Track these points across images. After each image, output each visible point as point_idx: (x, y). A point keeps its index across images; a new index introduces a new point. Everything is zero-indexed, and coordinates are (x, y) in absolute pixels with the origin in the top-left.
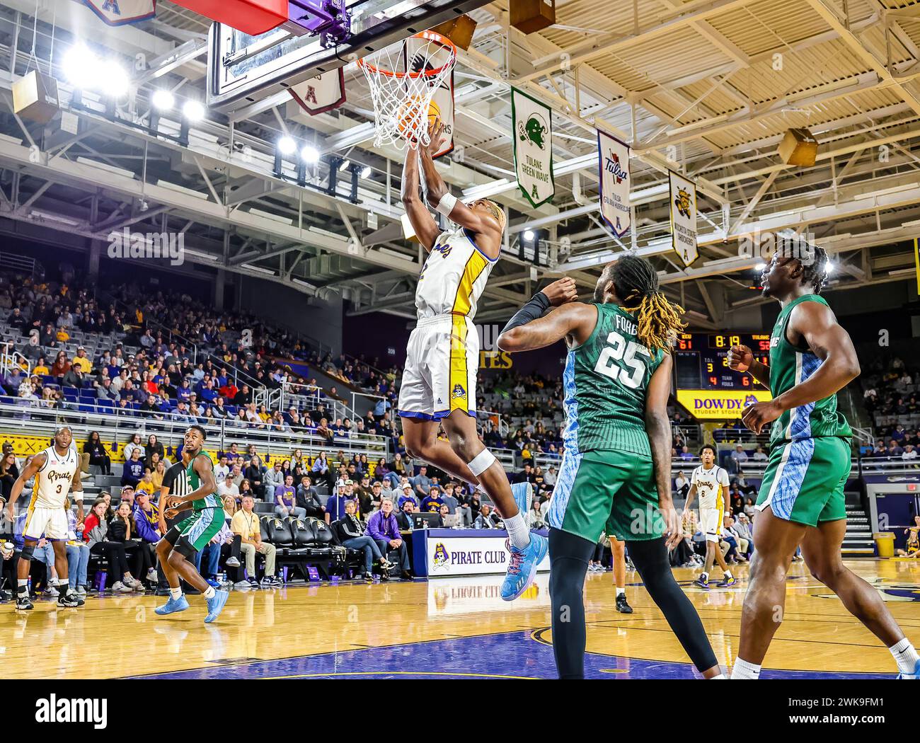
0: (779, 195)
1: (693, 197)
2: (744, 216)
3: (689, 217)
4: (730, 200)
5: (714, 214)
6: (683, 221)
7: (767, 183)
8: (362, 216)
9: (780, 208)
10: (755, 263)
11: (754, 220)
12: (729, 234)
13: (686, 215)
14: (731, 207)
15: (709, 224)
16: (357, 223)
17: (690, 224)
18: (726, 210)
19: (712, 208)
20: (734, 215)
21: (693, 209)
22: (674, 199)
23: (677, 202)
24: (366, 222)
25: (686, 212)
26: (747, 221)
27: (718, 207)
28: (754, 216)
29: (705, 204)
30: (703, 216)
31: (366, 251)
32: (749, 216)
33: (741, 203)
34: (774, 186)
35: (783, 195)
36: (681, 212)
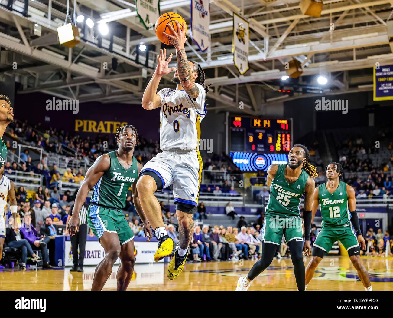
0: (298, 34)
1: (247, 31)
2: (277, 45)
3: (244, 43)
4: (269, 34)
5: (259, 42)
6: (240, 45)
7: (292, 26)
8: (31, 27)
9: (299, 42)
10: (282, 75)
11: (283, 48)
12: (267, 56)
13: (242, 42)
14: (270, 39)
15: (255, 49)
16: (27, 31)
17: (245, 48)
18: (266, 41)
19: (258, 39)
20: (271, 44)
21: (246, 38)
22: (235, 31)
23: (238, 33)
24: (33, 31)
25: (243, 40)
26: (278, 49)
27: (262, 39)
28: (283, 45)
29: (254, 36)
30: (253, 43)
31: (32, 50)
32: (280, 46)
33: (276, 37)
34: (296, 28)
35: (301, 34)
36: (239, 40)
